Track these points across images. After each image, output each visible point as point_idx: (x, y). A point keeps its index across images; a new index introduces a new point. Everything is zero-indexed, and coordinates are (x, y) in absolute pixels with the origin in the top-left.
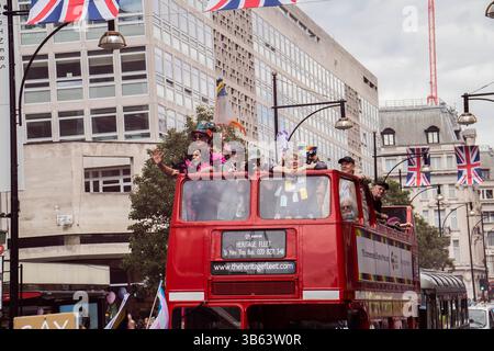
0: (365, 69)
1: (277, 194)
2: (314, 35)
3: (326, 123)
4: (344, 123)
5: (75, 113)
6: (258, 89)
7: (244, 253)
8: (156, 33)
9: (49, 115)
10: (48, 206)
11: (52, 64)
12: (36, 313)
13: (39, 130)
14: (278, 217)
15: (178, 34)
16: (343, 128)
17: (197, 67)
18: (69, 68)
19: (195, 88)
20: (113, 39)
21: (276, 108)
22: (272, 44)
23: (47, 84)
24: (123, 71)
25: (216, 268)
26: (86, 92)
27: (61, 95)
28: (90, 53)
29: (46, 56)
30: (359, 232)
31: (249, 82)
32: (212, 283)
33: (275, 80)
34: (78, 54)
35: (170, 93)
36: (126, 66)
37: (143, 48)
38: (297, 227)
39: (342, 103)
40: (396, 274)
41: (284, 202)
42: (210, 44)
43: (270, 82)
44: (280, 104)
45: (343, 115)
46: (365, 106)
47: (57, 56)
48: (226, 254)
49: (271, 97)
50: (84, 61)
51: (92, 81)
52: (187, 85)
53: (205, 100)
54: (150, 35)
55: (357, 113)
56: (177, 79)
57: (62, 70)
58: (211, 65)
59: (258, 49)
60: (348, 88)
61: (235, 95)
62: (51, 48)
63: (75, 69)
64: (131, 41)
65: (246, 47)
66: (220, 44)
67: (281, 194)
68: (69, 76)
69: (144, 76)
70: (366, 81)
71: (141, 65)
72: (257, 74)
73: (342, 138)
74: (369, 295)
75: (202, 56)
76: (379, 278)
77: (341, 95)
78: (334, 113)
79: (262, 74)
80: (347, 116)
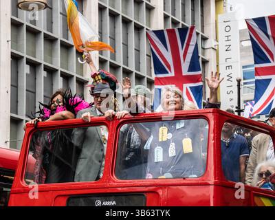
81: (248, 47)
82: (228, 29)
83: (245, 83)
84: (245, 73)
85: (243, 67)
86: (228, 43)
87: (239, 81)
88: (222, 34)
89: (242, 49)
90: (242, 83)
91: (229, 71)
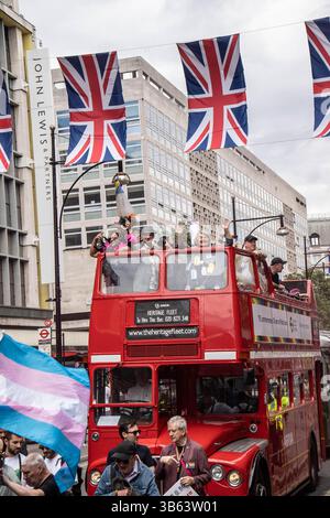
0: (297, 193)
1: (188, 268)
2: (261, 170)
3: (270, 230)
4: (283, 231)
5: (97, 228)
6: (222, 208)
7: (153, 320)
8: (151, 171)
9: (80, 230)
10: (80, 292)
11: (81, 195)
12: (73, 366)
13: (73, 241)
14: (188, 288)
15: (166, 172)
16: (282, 235)
17: (179, 193)
18: (92, 198)
19: (178, 208)
20: (122, 177)
21: (234, 221)
22: (231, 176)
23: (78, 209)
24: (129, 198)
25: (131, 334)
26: (104, 214)
27: (88, 216)
28: (106, 187)
29: (77, 190)
30: (254, 300)
31: (216, 204)
32: (127, 347)
33: (233, 202)
34: (99, 188)
35: (161, 212)
36: (131, 195)
37: (142, 182)
38: (199, 297)
39: (281, 217)
40: (295, 336)
41: (194, 275)
42: (188, 178)
43: (230, 203)
44: (237, 218)
45: (282, 225)
46: (298, 218)
47: (85, 189)
48: (139, 321)
49: (231, 213)
50: (103, 193)
51: (108, 206)
52: (173, 206)
53: (185, 217)
54: (147, 173)
55: (292, 223)
56: (166, 202)
57: (88, 199)
58: (189, 192)
59: (221, 180)
60: (285, 206)
61: (207, 212)
62: (81, 185)
63: (97, 198)
64: (134, 178)
65: (213, 179)
66: (195, 177)
67: (191, 268)
68: (93, 203)
69: (143, 201)
70: (298, 200)
71: (141, 194)
72: (221, 197)
73: (282, 241)
74: (265, 355)
75: (183, 187)
76: (276, 339)
77: (281, 211)
78: (276, 225)
79: (225, 198)
80: (285, 225)
81: (63, 90)
82: (38, 68)
83: (60, 132)
84: (60, 120)
85: (58, 113)
86: (39, 85)
87: (53, 129)
88: (32, 75)
89: (56, 92)
90: (56, 131)
91: (41, 118)
